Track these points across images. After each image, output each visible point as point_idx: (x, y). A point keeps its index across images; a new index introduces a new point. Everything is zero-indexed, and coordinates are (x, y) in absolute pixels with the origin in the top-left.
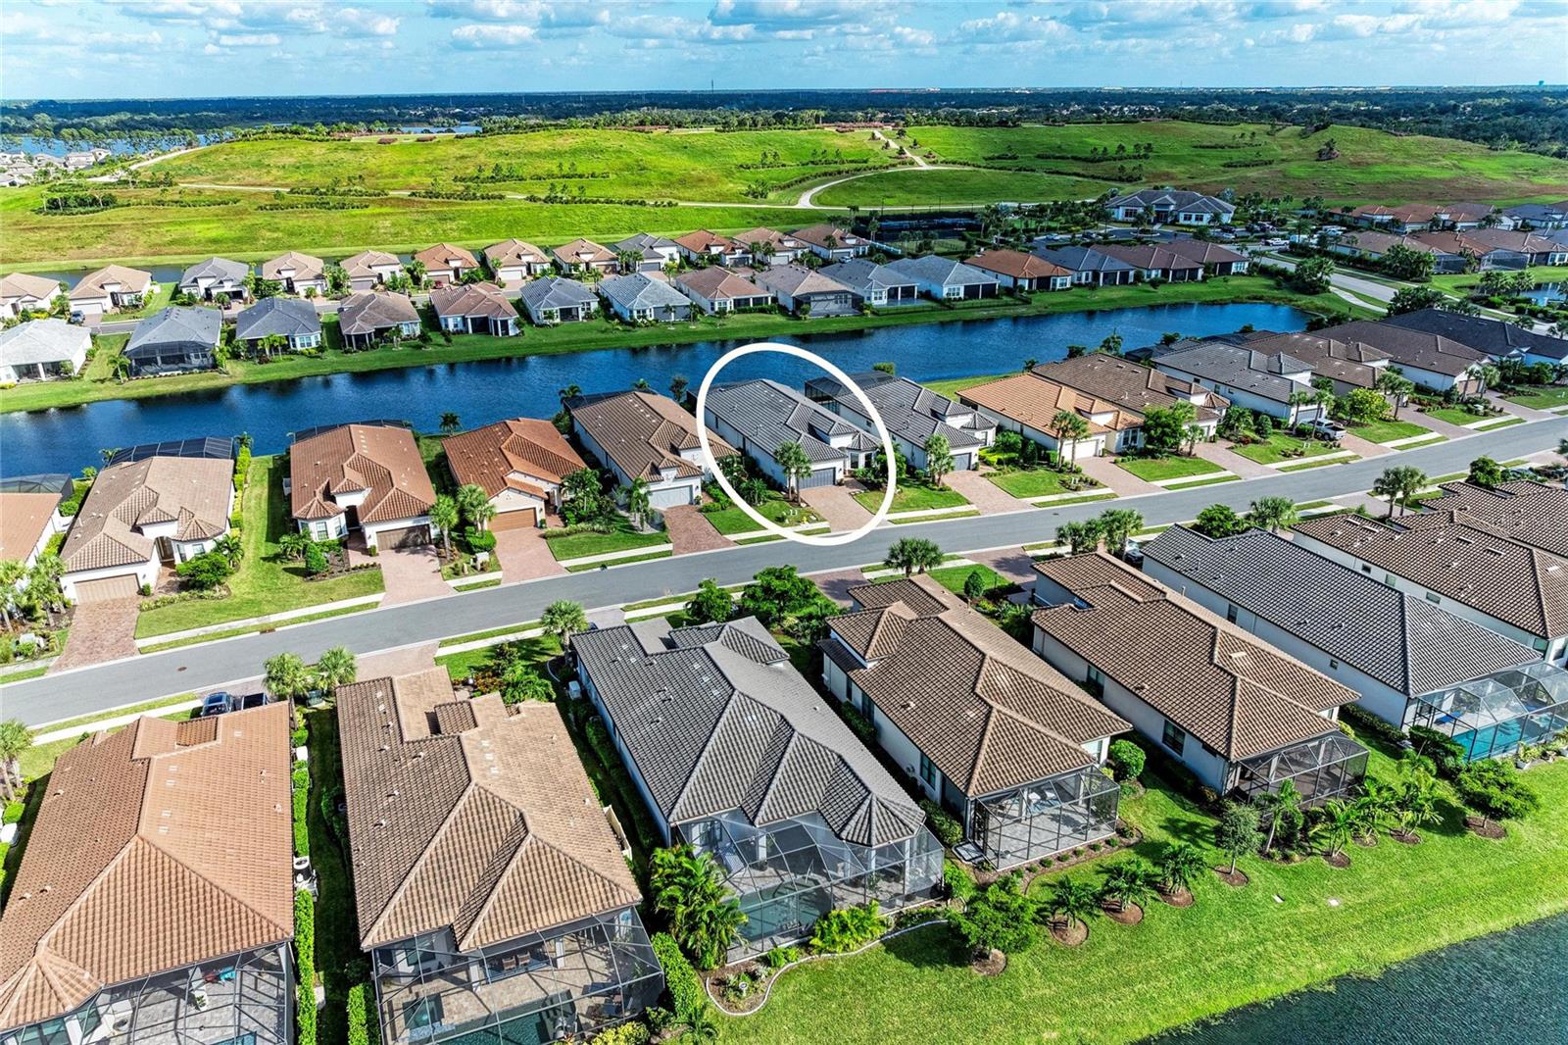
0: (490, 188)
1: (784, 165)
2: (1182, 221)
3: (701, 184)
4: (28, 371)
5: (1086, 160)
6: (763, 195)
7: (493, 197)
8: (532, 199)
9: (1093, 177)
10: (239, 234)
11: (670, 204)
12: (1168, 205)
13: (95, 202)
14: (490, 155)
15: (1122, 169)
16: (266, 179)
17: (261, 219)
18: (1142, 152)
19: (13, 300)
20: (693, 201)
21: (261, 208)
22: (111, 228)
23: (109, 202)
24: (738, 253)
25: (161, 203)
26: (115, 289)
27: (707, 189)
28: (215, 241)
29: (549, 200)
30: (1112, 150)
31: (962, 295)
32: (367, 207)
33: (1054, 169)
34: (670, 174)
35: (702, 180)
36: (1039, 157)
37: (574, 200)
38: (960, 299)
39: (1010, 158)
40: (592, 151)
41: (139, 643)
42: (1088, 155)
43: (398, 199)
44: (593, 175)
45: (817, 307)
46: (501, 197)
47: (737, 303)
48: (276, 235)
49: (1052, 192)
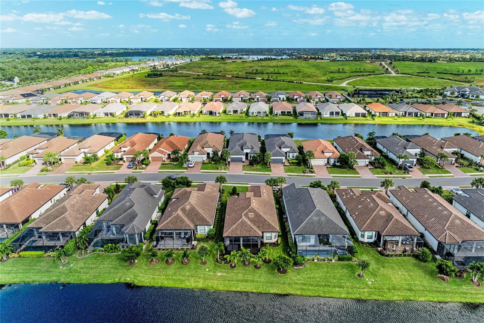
0: (253, 76)
1: (345, 72)
2: (470, 98)
3: (314, 77)
4: (106, 114)
5: (455, 74)
6: (331, 81)
7: (252, 78)
8: (263, 79)
9: (455, 80)
10: (186, 85)
11: (301, 83)
12: (466, 92)
13: (157, 75)
14: (258, 66)
15: (466, 78)
16: (200, 70)
17: (193, 81)
18: (479, 72)
19: (120, 98)
20: (309, 82)
21: (194, 78)
22: (158, 82)
23: (161, 75)
24: (302, 98)
25: (172, 76)
26: (142, 97)
27: (315, 78)
28: (179, 86)
29: (267, 80)
30: (466, 71)
31: (354, 116)
32: (219, 79)
33: (442, 77)
34: (306, 74)
35: (315, 76)
36: (438, 73)
37: (274, 80)
38: (353, 117)
39: (427, 73)
40: (287, 66)
41: (66, 172)
42: (456, 73)
43: (228, 78)
44: (283, 73)
45: (305, 116)
46: (255, 78)
47: (282, 112)
48: (193, 86)
49: (435, 85)
